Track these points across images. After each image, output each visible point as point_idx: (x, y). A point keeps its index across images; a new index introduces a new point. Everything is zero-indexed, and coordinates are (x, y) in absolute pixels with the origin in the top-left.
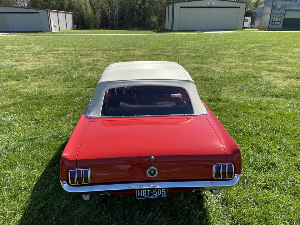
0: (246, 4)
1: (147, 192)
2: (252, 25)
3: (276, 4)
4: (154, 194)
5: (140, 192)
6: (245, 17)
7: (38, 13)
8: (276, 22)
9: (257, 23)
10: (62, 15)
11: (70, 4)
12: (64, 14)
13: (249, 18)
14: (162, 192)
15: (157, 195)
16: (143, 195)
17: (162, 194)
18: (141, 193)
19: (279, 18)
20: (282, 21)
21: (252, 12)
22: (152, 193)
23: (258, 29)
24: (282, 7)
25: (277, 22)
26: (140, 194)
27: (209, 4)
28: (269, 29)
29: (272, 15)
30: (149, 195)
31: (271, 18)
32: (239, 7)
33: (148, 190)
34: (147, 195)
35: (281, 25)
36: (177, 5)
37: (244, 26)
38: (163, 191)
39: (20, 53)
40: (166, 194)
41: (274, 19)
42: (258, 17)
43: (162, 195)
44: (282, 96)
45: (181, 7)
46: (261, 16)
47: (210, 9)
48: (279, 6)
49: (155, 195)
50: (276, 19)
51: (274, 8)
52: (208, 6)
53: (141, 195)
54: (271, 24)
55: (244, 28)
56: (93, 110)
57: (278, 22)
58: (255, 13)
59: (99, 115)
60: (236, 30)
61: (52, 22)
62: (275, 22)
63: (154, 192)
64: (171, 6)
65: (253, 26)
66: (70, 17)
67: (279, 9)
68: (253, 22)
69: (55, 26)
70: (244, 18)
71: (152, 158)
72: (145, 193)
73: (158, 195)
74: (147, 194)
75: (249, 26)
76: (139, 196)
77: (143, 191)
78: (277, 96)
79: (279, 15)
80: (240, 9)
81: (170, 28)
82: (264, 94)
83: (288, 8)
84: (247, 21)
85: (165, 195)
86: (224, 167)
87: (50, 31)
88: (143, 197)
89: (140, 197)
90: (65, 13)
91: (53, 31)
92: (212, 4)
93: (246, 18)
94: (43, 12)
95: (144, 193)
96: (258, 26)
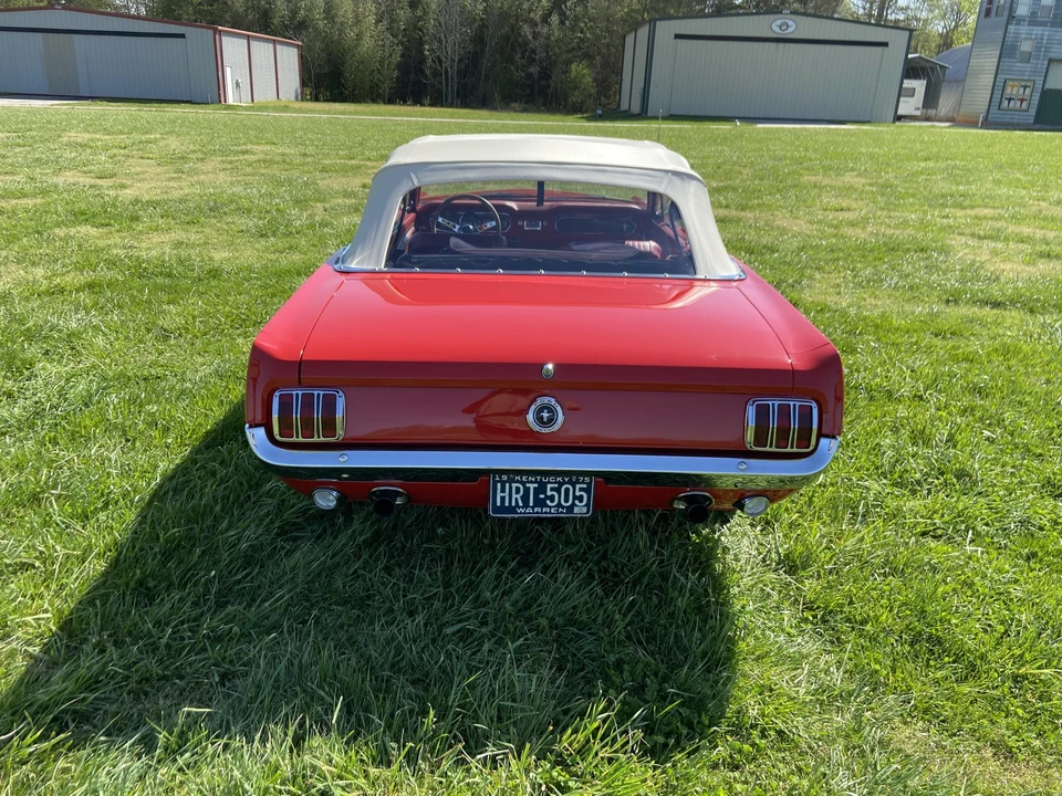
0: (908, 33)
1: (527, 490)
2: (930, 111)
3: (1017, 38)
4: (548, 502)
5: (503, 491)
6: (905, 81)
7: (183, 36)
8: (1012, 102)
9: (946, 103)
10: (263, 50)
11: (294, 13)
12: (271, 45)
13: (919, 85)
14: (575, 497)
15: (559, 505)
16: (513, 504)
17: (577, 502)
18: (507, 494)
19: (1025, 87)
20: (1036, 98)
21: (928, 65)
22: (542, 496)
23: (947, 124)
24: (1038, 49)
25: (1019, 103)
26: (503, 499)
27: (777, 29)
28: (988, 124)
29: (1001, 77)
30: (531, 504)
31: (998, 88)
32: (885, 44)
33: (528, 485)
34: (526, 505)
35: (1033, 112)
36: (666, 29)
37: (900, 112)
38: (578, 494)
39: (115, 155)
40: (587, 505)
41: (1008, 90)
42: (950, 82)
43: (576, 510)
44: (1013, 303)
45: (678, 36)
46: (960, 81)
47: (781, 45)
48: (1026, 47)
49: (550, 507)
50: (1015, 89)
51: (1007, 50)
52: (775, 36)
53: (507, 504)
54: (994, 109)
55: (899, 118)
56: (358, 251)
57: (1022, 100)
58: (941, 66)
59: (378, 262)
60: (868, 122)
61: (228, 71)
62: (1010, 100)
63: (549, 493)
64: (643, 32)
65: (932, 112)
66: (289, 57)
67: (1027, 57)
68: (931, 99)
69: (237, 84)
70: (902, 83)
71: (548, 370)
72: (518, 496)
73: (563, 507)
74: (525, 498)
75: (918, 113)
76: (498, 504)
77: (514, 485)
78: (996, 305)
79: (1026, 78)
80: (886, 49)
81: (636, 108)
82: (952, 296)
83: (1057, 52)
84: (911, 93)
85: (585, 510)
86: (784, 412)
87: (220, 102)
88: (512, 510)
89: (503, 509)
90: (274, 41)
91: (230, 101)
92: (790, 30)
93: (908, 83)
94: (197, 36)
95: (514, 496)
96: (950, 115)
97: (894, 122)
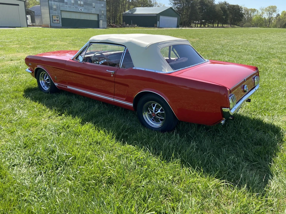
0: (24, 2)
3: (52, 5)
6: (27, 16)
9: (37, 21)
19: (57, 17)
20: (61, 20)
21: (29, 11)
23: (41, 27)
24: (57, 8)
28: (51, 27)
29: (51, 15)
31: (51, 17)
32: (18, 5)
35: (61, 24)
37: (28, 24)
41: (54, 18)
42: (37, 16)
46: (40, 15)
48: (55, 7)
50: (55, 18)
51: (50, 8)
54: (52, 23)
55: (28, 26)
57: (58, 21)
58: (33, 12)
60: (20, 27)
62: (55, 20)
65: (34, 24)
67: (55, 10)
68: (33, 20)
75: (31, 24)
79: (57, 15)
83: (62, 9)
84: (29, 19)
96: (39, 25)
97: (27, 27)
